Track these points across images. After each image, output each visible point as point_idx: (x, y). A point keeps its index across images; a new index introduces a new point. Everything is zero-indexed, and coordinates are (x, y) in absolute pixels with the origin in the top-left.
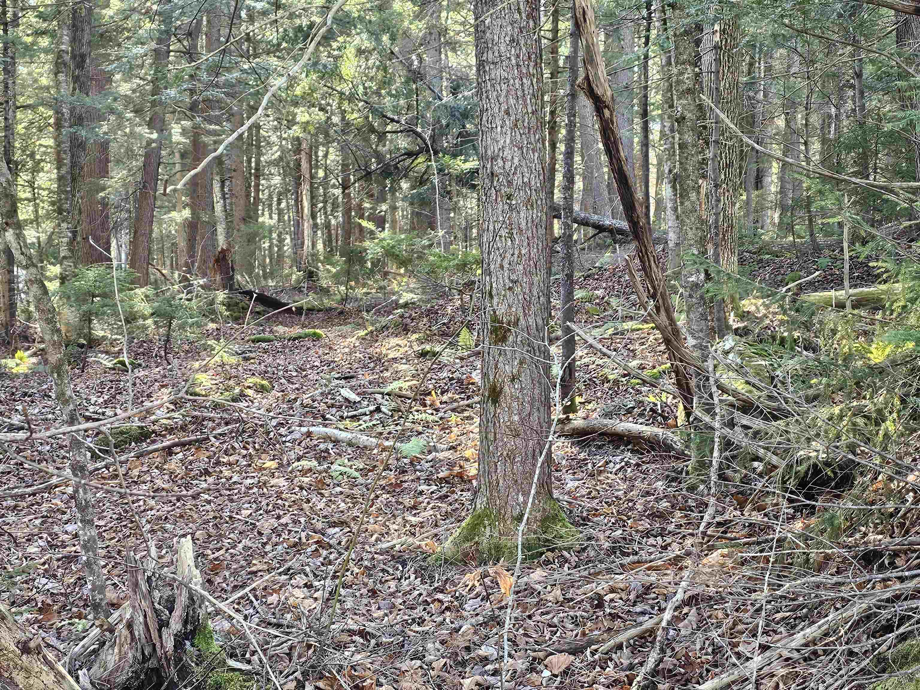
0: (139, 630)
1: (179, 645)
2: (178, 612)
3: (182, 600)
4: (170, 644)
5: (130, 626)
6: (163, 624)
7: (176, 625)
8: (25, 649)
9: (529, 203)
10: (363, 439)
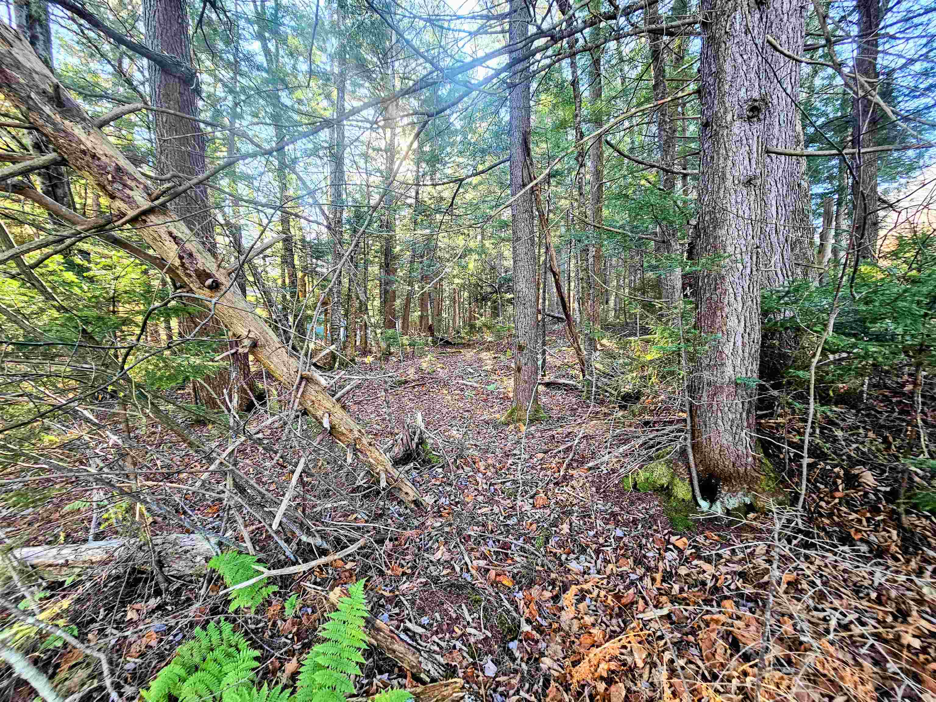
0: (405, 441)
1: (417, 446)
2: (417, 436)
3: (418, 432)
4: (414, 446)
5: (402, 440)
6: (412, 440)
7: (416, 440)
8: (370, 445)
9: (531, 307)
10: (475, 385)
